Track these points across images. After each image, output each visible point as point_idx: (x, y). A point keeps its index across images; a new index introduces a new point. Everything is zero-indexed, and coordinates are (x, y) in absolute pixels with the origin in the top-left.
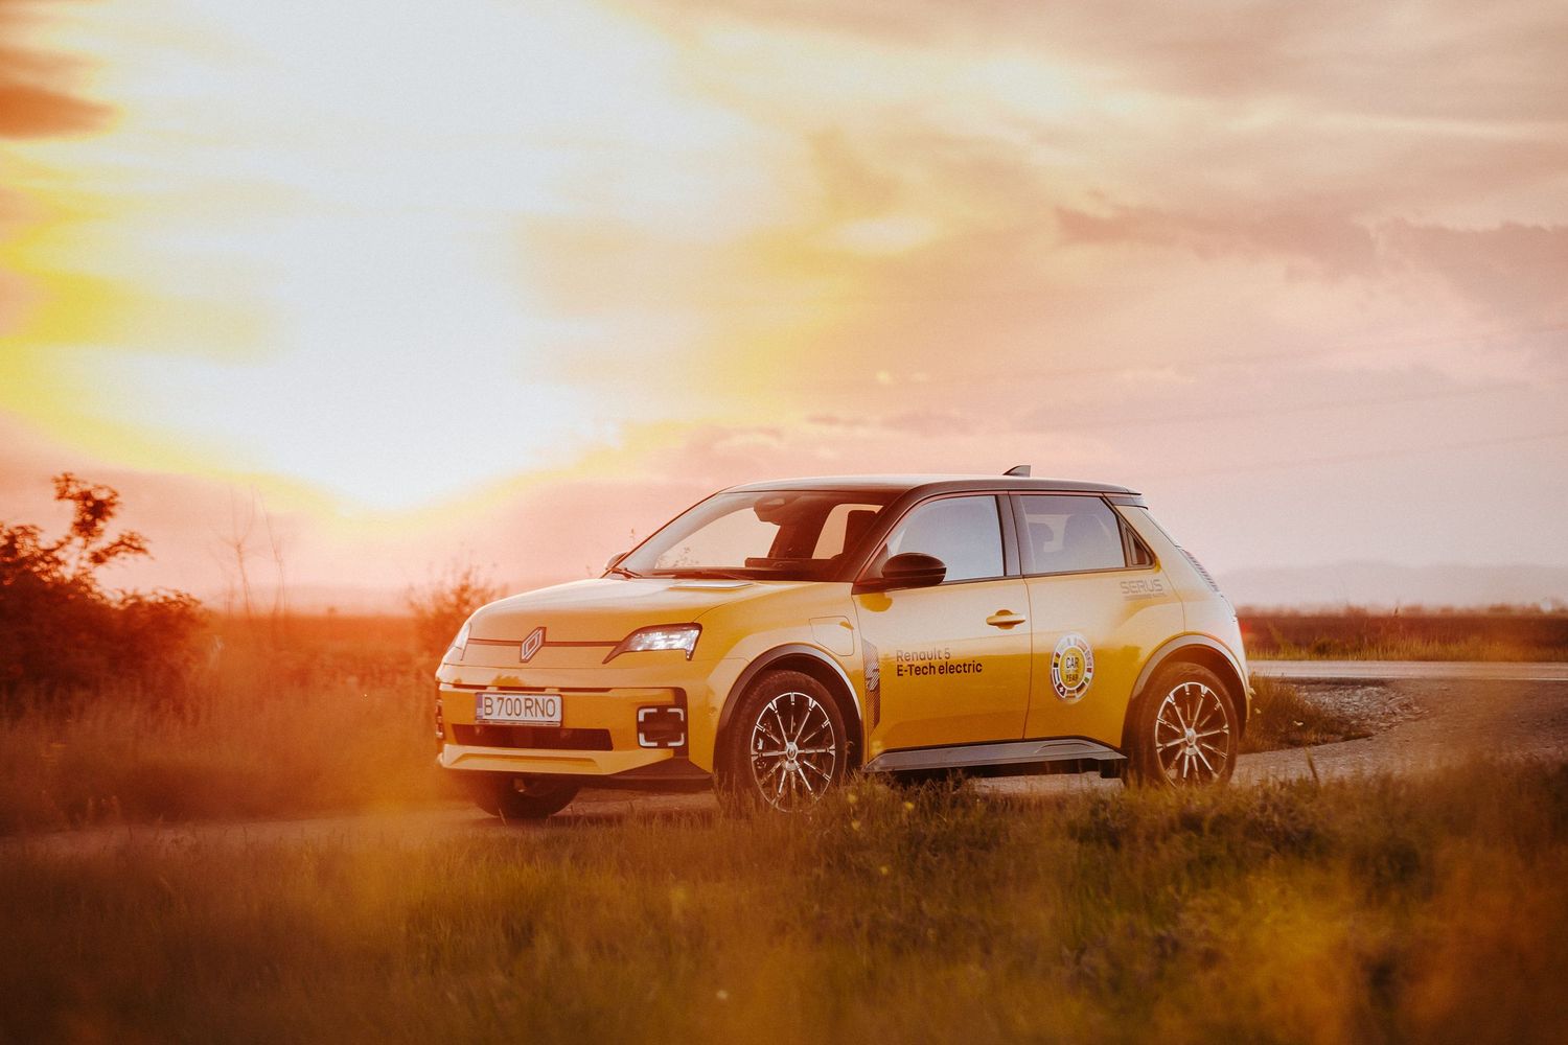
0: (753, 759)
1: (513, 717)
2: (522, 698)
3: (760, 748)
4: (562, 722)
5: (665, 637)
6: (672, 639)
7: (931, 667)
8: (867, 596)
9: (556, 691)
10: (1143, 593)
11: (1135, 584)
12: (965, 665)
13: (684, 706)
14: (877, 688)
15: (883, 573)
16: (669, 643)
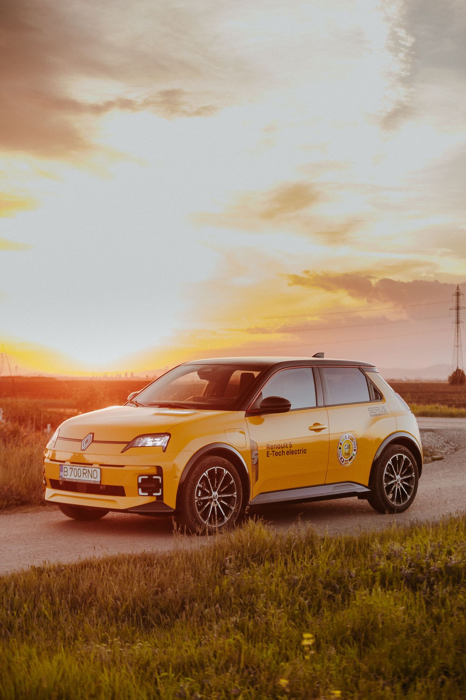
0: (196, 501)
1: (77, 478)
2: (82, 469)
3: (199, 495)
4: (100, 481)
5: (152, 440)
6: (156, 441)
7: (283, 452)
8: (252, 418)
9: (98, 466)
10: (378, 413)
11: (375, 409)
12: (299, 450)
13: (161, 476)
14: (257, 463)
15: (260, 406)
16: (154, 442)
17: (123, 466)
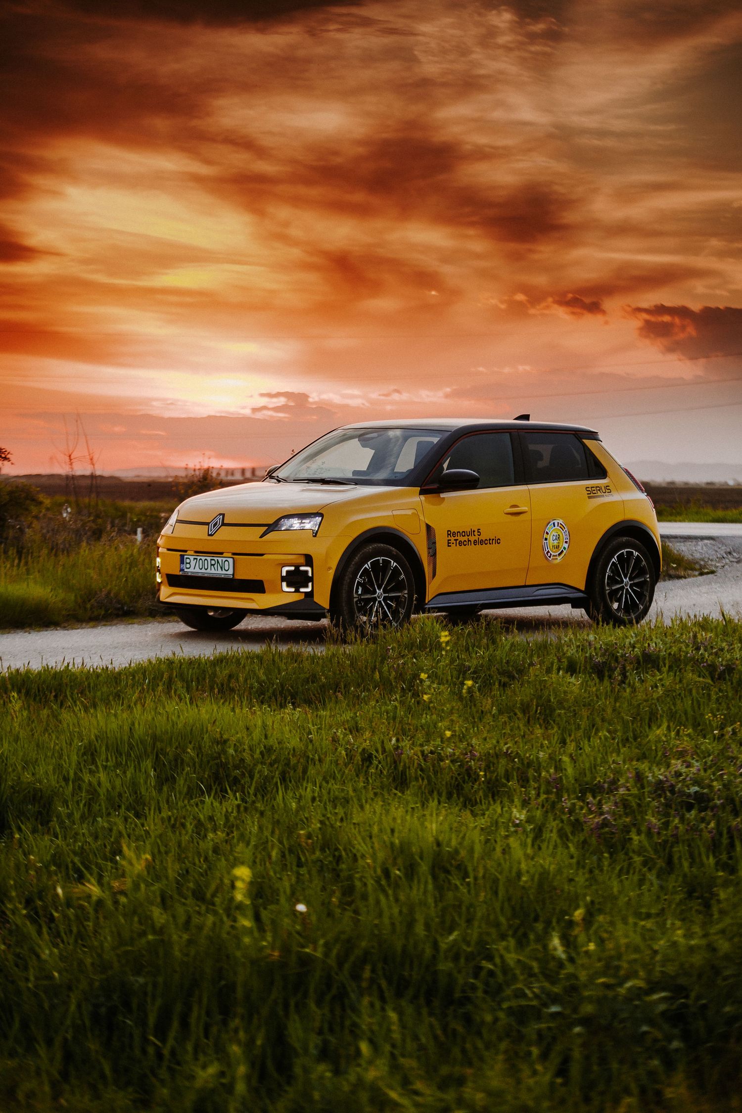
0: (355, 600)
1: (203, 571)
2: (209, 559)
3: (360, 592)
4: (233, 575)
5: (300, 521)
6: (304, 523)
7: (469, 540)
8: (428, 496)
9: (230, 555)
10: (600, 494)
11: (594, 489)
12: (490, 539)
13: (311, 566)
14: (435, 554)
16: (302, 525)
17: (262, 555)
